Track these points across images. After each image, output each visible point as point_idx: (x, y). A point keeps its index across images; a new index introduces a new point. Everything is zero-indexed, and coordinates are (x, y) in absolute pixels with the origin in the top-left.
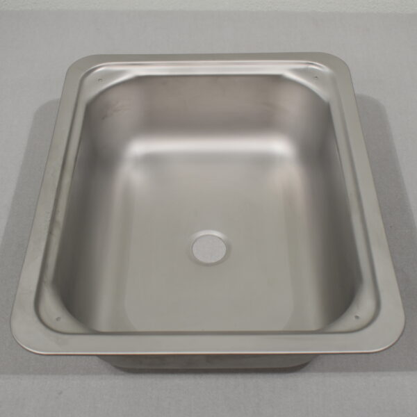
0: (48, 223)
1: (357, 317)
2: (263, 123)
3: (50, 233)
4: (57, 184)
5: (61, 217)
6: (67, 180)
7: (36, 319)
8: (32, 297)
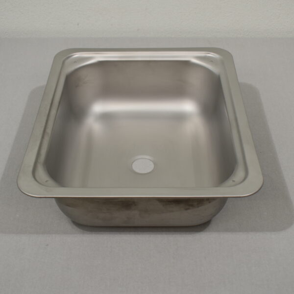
0: (42, 132)
1: (234, 181)
2: (178, 92)
3: (43, 137)
4: (47, 112)
5: (49, 130)
6: (54, 112)
7: (33, 179)
8: (31, 169)
